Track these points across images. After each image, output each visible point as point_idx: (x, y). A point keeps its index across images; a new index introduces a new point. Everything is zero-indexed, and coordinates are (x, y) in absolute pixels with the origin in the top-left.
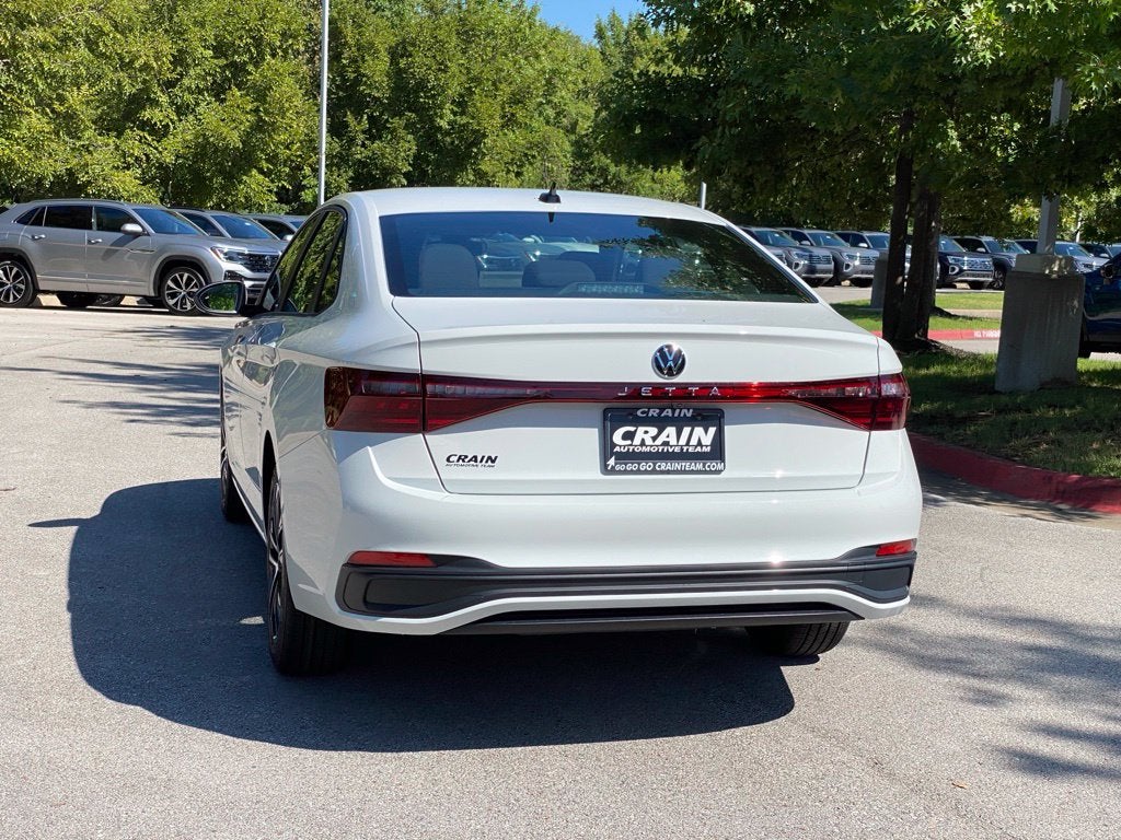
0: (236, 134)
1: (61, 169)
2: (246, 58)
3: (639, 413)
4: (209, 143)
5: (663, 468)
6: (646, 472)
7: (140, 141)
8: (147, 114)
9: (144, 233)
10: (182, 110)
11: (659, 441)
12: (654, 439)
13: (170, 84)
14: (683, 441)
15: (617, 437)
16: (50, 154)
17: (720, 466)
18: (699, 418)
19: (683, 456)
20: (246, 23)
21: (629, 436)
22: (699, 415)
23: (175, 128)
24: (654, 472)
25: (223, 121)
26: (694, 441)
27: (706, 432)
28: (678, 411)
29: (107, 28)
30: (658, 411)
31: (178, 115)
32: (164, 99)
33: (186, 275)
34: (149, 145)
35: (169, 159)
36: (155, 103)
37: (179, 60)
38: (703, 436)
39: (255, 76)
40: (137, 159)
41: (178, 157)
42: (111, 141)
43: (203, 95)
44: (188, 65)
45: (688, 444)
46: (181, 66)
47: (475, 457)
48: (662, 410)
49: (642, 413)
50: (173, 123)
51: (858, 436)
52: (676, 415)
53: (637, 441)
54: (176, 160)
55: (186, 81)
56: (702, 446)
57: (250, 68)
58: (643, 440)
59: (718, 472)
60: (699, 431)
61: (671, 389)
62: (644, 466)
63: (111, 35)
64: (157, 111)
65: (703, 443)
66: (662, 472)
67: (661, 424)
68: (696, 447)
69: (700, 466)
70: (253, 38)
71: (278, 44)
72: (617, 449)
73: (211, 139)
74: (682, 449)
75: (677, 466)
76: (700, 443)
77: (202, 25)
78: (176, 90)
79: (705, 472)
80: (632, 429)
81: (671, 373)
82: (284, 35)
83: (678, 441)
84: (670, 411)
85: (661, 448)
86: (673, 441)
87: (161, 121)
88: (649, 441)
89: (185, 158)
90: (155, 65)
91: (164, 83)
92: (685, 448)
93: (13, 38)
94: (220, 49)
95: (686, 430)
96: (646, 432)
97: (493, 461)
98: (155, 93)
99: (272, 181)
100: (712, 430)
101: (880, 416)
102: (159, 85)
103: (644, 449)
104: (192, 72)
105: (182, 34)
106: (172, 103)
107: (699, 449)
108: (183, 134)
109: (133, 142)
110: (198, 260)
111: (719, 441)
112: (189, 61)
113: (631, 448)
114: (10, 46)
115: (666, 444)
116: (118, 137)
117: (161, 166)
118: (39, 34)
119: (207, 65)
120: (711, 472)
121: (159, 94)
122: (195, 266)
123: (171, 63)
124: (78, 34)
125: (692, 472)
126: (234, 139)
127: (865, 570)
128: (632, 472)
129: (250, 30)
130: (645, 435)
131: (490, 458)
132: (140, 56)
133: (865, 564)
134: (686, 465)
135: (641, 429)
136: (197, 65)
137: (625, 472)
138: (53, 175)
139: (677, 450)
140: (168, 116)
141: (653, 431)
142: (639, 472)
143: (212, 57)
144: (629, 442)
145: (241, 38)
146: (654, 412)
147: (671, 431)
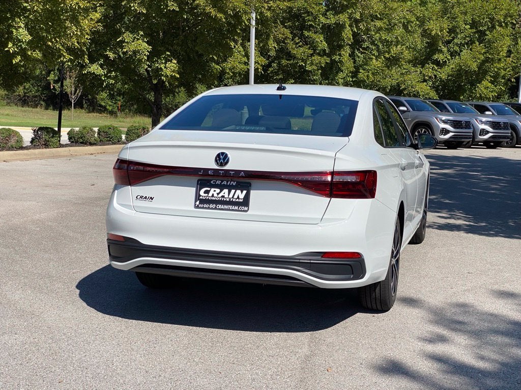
0: (475, 64)
1: (394, 83)
2: (485, 28)
3: (212, 182)
4: (461, 69)
5: (220, 207)
6: (212, 209)
7: (432, 69)
8: (436, 57)
9: (408, 111)
10: (453, 54)
11: (220, 195)
12: (218, 194)
13: (449, 42)
14: (231, 196)
15: (202, 192)
16: (390, 76)
17: (246, 209)
18: (239, 186)
19: (230, 203)
20: (486, 11)
21: (207, 192)
22: (239, 185)
23: (449, 63)
24: (216, 208)
25: (470, 59)
26: (236, 197)
27: (242, 193)
28: (229, 182)
29: (413, 19)
30: (220, 182)
31: (451, 57)
32: (445, 49)
33: (424, 130)
34: (437, 71)
35: (444, 77)
36: (441, 51)
37: (452, 31)
38: (240, 195)
39: (489, 36)
40: (430, 77)
41: (448, 76)
42: (418, 70)
43: (464, 46)
44: (457, 33)
45: (233, 197)
46: (454, 34)
47: (146, 197)
48: (222, 181)
49: (213, 182)
50: (448, 60)
51: (324, 200)
52: (228, 184)
53: (210, 195)
54: (447, 78)
55: (456, 41)
56: (239, 199)
57: (488, 33)
58: (213, 194)
59: (246, 211)
60: (239, 192)
61: (221, 172)
62: (211, 206)
63: (414, 22)
64: (441, 55)
65: (240, 198)
66: (220, 209)
67: (222, 188)
68: (236, 199)
69: (236, 208)
70: (490, 18)
71: (502, 20)
72: (201, 197)
73: (463, 67)
74: (230, 200)
75: (226, 207)
76: (238, 198)
77: (465, 13)
78: (451, 45)
79: (239, 211)
80: (209, 189)
81: (221, 165)
82: (506, 16)
83: (229, 195)
84: (226, 182)
85: (220, 198)
86: (226, 196)
87: (442, 60)
88: (215, 195)
89: (452, 76)
90: (440, 34)
91: (445, 42)
92: (231, 199)
93: (367, 26)
94: (474, 24)
95: (233, 191)
96: (215, 191)
97: (152, 199)
98: (441, 47)
99: (496, 86)
100: (245, 192)
101: (335, 191)
102: (443, 43)
103: (213, 198)
104: (459, 36)
105: (455, 19)
106: (449, 51)
107: (237, 200)
108: (452, 65)
109: (429, 70)
110: (429, 123)
111: (247, 197)
112: (458, 31)
113: (207, 198)
114: (366, 29)
115: (223, 197)
116: (422, 67)
117: (441, 80)
118: (379, 24)
119: (466, 33)
120: (241, 211)
121: (442, 47)
122: (428, 126)
123: (447, 32)
124: (400, 22)
125: (233, 210)
126: (474, 66)
127: (310, 263)
128: (206, 208)
129: (488, 15)
130: (214, 192)
131: (151, 198)
132: (433, 30)
133: (310, 260)
134: (230, 207)
135: (213, 189)
136: (462, 33)
137: (203, 208)
138: (390, 86)
139: (228, 200)
140: (446, 57)
141: (218, 190)
142: (209, 208)
143: (469, 29)
144: (207, 195)
145: (484, 19)
146: (218, 182)
147: (226, 191)
